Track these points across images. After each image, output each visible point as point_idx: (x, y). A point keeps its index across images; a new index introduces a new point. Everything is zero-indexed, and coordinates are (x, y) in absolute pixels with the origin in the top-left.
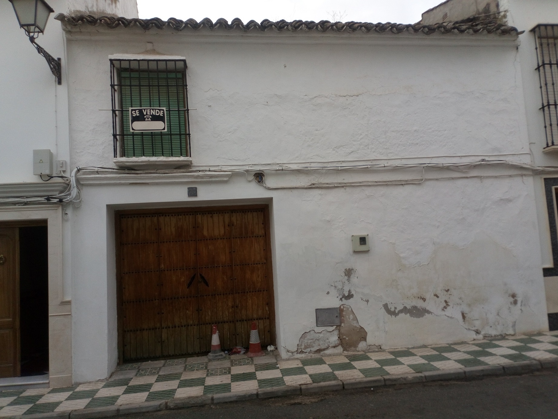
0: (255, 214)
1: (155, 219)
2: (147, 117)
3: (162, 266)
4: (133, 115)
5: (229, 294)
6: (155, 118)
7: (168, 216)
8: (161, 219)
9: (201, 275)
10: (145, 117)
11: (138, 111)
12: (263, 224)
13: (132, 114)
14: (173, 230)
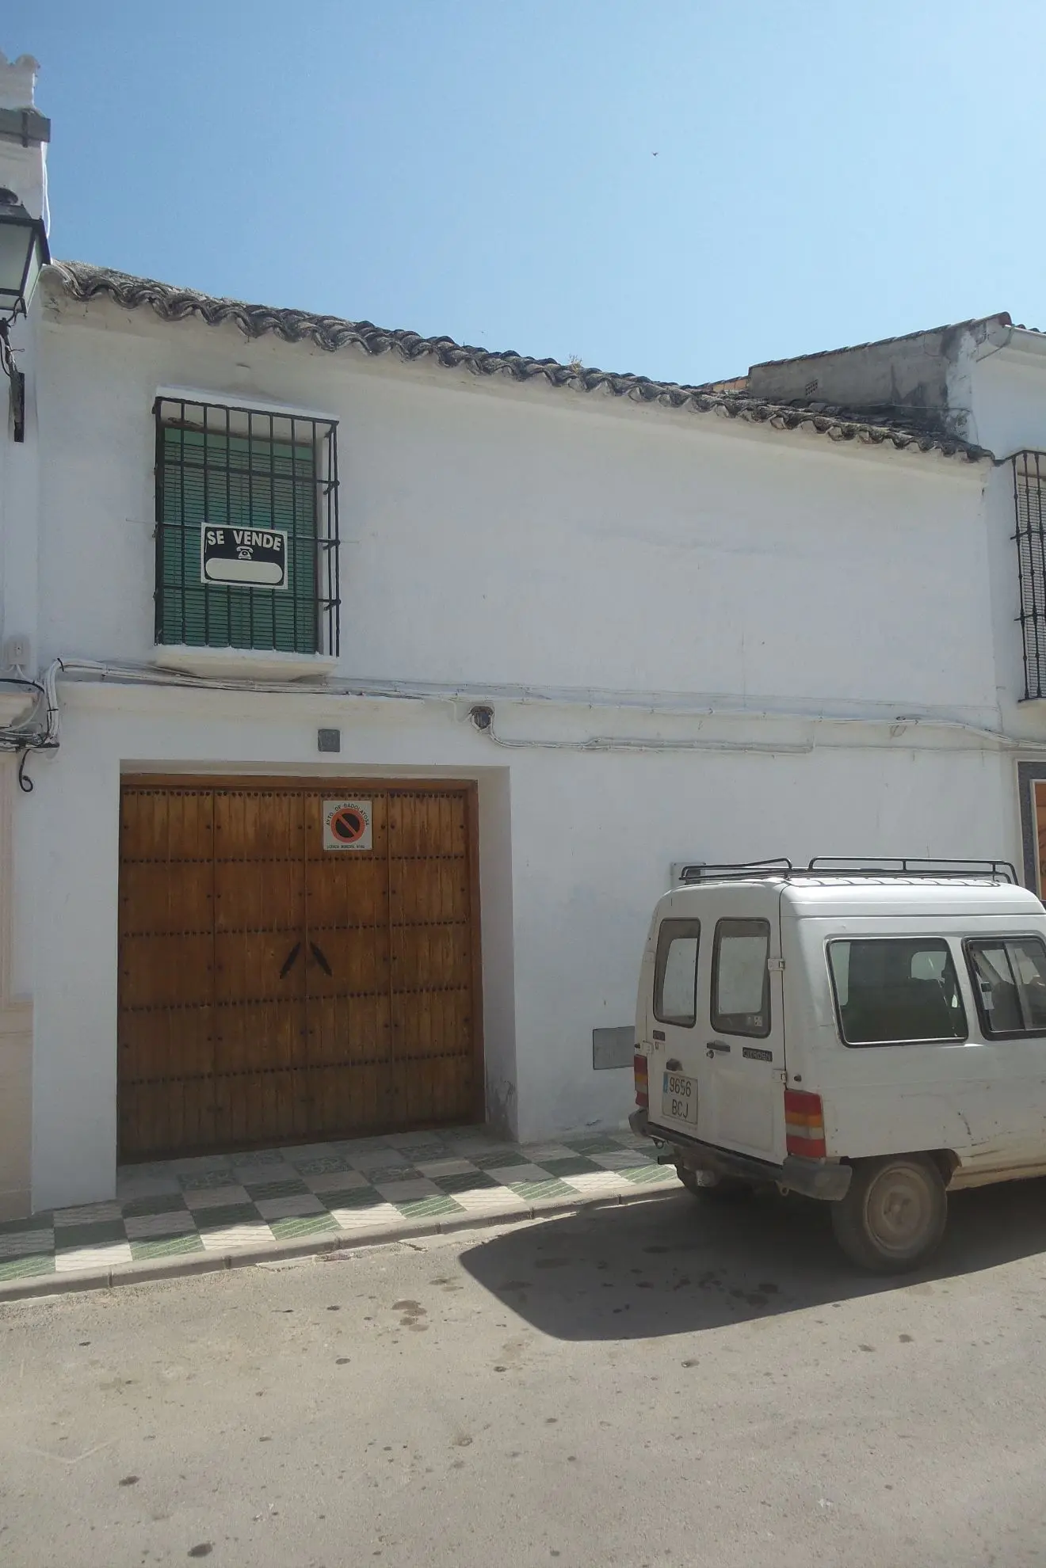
0: (444, 801)
1: (208, 801)
2: (242, 549)
3: (222, 920)
4: (210, 542)
5: (379, 994)
6: (261, 554)
7: (240, 795)
8: (223, 802)
9: (313, 946)
10: (238, 549)
11: (222, 532)
12: (462, 827)
13: (206, 538)
14: (251, 831)
